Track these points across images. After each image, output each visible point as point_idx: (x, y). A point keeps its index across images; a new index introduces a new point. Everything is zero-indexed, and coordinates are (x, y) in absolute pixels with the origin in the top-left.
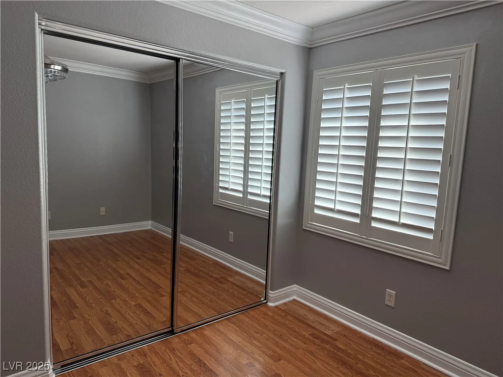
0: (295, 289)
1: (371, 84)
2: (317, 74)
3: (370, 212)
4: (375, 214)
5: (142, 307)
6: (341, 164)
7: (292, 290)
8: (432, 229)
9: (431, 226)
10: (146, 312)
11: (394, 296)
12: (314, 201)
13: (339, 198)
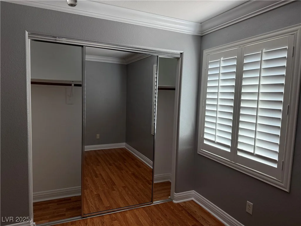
0: (193, 193)
1: (236, 57)
2: (205, 52)
3: (237, 145)
4: (240, 147)
5: (99, 196)
6: (219, 111)
7: (191, 193)
8: (276, 160)
9: (276, 158)
10: (100, 200)
11: (252, 207)
12: (203, 135)
13: (218, 134)
